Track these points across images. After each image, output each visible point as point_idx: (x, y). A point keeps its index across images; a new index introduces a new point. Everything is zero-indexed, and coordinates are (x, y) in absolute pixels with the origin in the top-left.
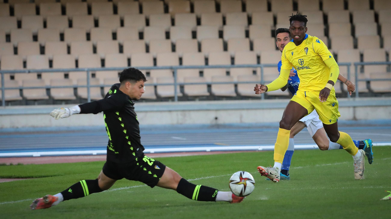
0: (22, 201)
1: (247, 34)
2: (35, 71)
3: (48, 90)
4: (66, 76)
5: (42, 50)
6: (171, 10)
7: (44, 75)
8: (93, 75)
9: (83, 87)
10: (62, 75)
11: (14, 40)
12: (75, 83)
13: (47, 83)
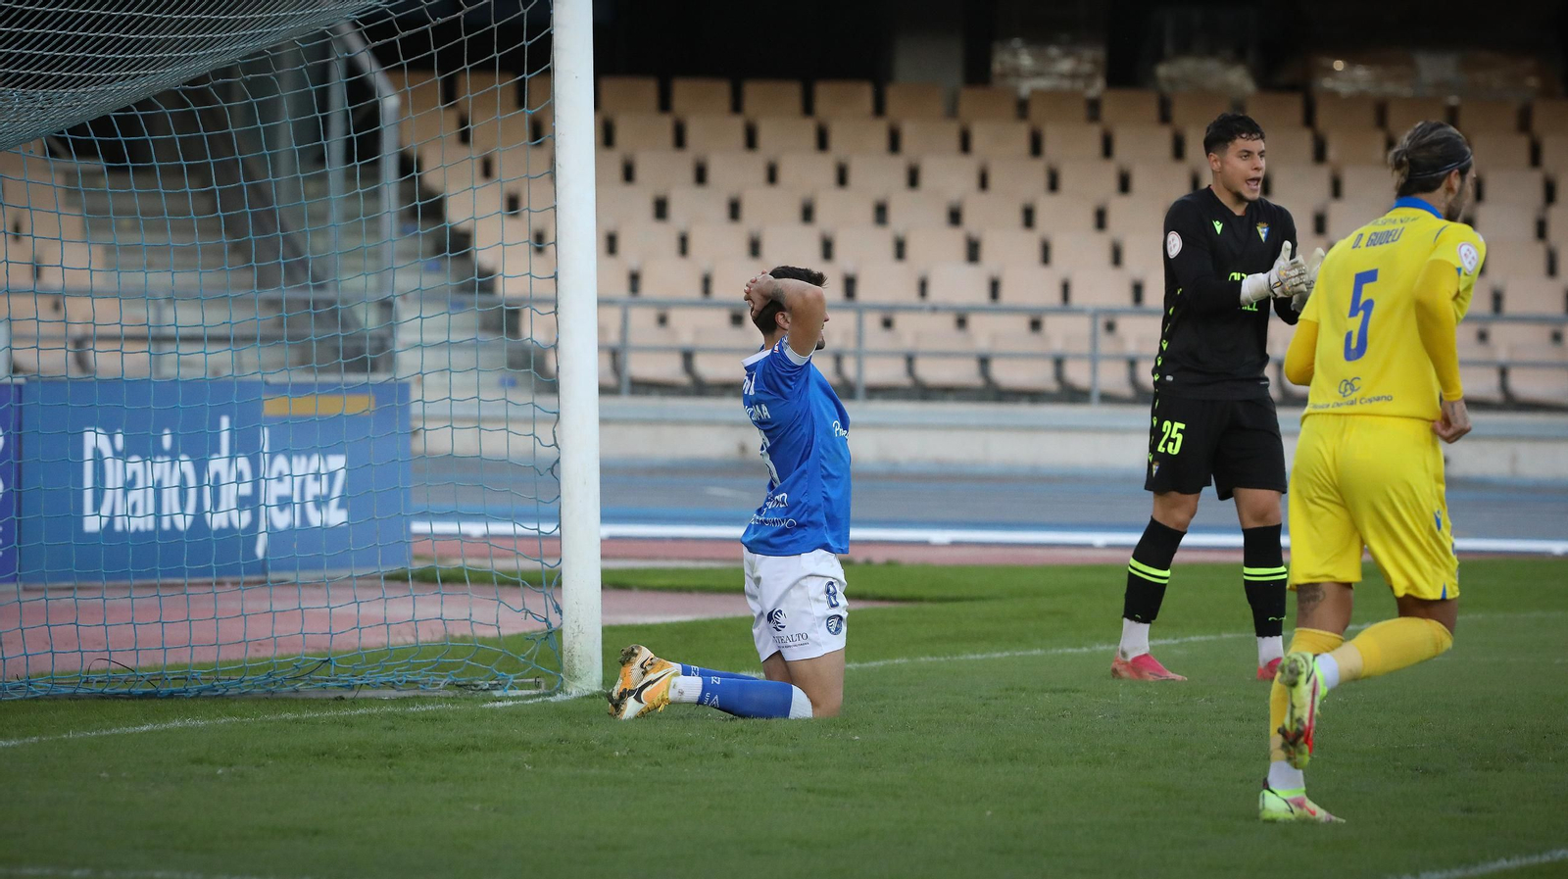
0: (881, 663)
1: (1541, 230)
2: (948, 309)
3: (984, 362)
4: (1036, 325)
5: (973, 252)
6: (1332, 153)
7: (974, 321)
8: (1110, 327)
9: (1078, 357)
10: (1021, 323)
11: (898, 221)
12: (1057, 346)
13: (982, 344)
